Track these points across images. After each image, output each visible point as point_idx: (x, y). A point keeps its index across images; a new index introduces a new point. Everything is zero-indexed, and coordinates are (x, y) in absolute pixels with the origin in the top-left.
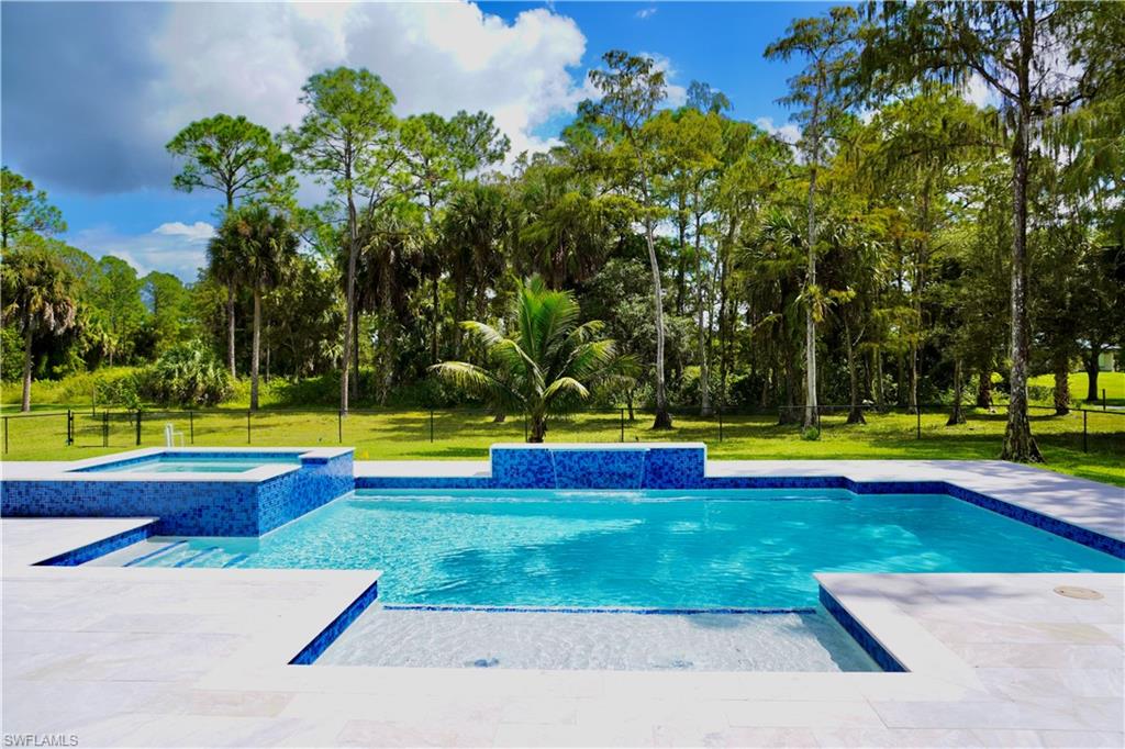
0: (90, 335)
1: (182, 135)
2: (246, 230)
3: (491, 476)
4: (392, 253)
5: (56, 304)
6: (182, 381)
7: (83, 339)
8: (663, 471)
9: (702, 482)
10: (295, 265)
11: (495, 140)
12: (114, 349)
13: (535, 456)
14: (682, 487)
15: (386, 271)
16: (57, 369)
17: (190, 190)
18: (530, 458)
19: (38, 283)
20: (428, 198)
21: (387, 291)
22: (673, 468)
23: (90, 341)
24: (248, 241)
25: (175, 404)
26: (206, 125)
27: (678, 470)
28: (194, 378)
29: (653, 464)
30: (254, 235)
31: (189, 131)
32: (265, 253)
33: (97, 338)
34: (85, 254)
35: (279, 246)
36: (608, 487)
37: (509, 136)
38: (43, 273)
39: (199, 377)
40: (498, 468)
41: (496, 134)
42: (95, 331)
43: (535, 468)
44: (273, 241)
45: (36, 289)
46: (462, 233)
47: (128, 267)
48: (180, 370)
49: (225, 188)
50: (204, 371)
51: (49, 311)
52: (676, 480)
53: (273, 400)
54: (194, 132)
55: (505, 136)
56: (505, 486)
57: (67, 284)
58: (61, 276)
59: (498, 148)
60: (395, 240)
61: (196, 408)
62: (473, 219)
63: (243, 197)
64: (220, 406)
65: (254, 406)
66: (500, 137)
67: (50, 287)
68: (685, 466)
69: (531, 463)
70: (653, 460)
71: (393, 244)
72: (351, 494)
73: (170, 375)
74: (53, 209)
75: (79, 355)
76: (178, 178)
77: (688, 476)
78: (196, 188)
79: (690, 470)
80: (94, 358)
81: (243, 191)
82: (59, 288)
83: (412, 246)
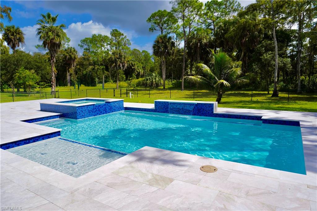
0: (137, 70)
1: (150, 17)
2: (160, 41)
3: (154, 109)
4: (199, 44)
5: (122, 63)
6: (150, 81)
7: (136, 71)
8: (201, 110)
9: (213, 115)
10: (174, 50)
11: (236, 4)
12: (142, 74)
13: (166, 104)
14: (207, 116)
15: (198, 49)
16: (130, 79)
17: (153, 32)
18: (164, 104)
19: (119, 59)
20: (213, 26)
21: (198, 55)
22: (204, 110)
23: (137, 72)
24: (161, 44)
25: (148, 87)
26: (155, 14)
27: (206, 110)
28: (153, 81)
29: (198, 108)
30: (163, 42)
31: (152, 16)
32: (166, 47)
33: (139, 71)
34: (138, 50)
35: (169, 44)
36: (185, 114)
37: (240, 3)
38: (119, 56)
39: (154, 80)
40: (157, 106)
41: (236, 2)
42: (138, 69)
43: (165, 107)
44: (167, 43)
45: (118, 60)
46: (219, 36)
47: (148, 53)
48: (150, 79)
49: (161, 30)
50: (155, 79)
51: (121, 65)
52: (205, 113)
53: (171, 86)
54: (153, 16)
55: (238, 3)
56: (159, 112)
57: (124, 58)
58: (123, 57)
59: (236, 7)
60: (200, 40)
61: (153, 88)
62: (223, 31)
63: (165, 32)
64: (159, 88)
65: (164, 88)
66: (237, 3)
67: (121, 59)
68: (207, 109)
69: (164, 106)
70: (198, 107)
71: (199, 41)
72: (123, 111)
73: (147, 80)
74: (128, 40)
75: (135, 75)
76: (150, 29)
77: (209, 112)
78: (154, 31)
79: (209, 111)
80: (138, 76)
81: (165, 30)
82: (123, 59)
83: (205, 41)
